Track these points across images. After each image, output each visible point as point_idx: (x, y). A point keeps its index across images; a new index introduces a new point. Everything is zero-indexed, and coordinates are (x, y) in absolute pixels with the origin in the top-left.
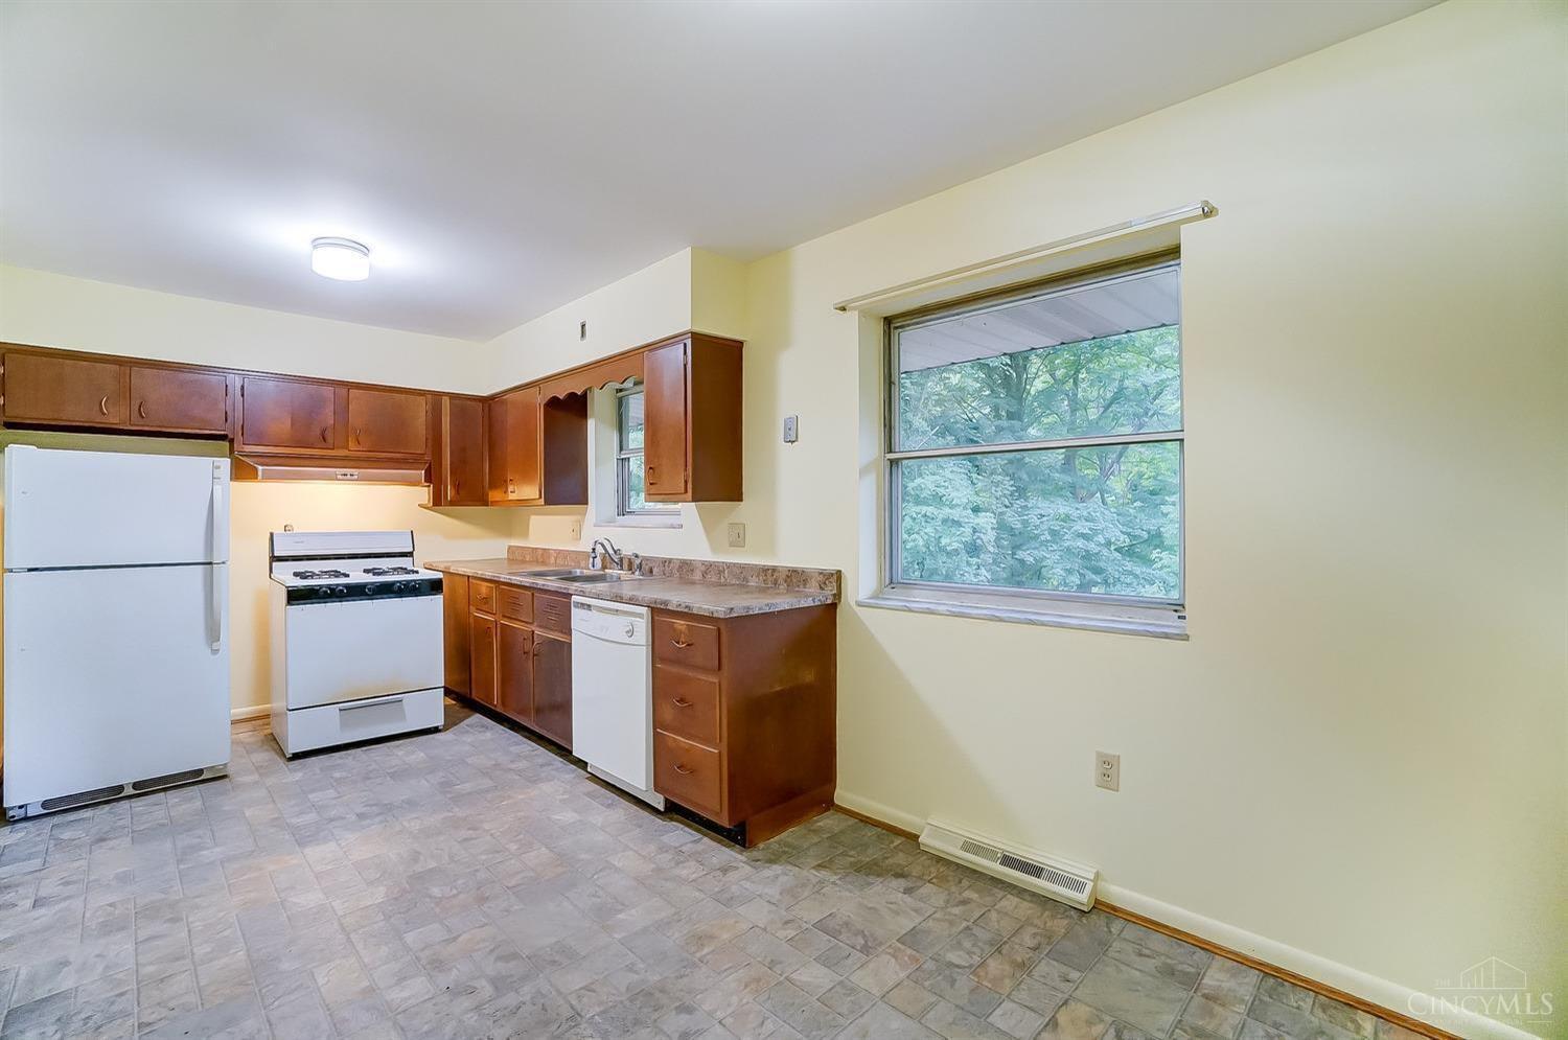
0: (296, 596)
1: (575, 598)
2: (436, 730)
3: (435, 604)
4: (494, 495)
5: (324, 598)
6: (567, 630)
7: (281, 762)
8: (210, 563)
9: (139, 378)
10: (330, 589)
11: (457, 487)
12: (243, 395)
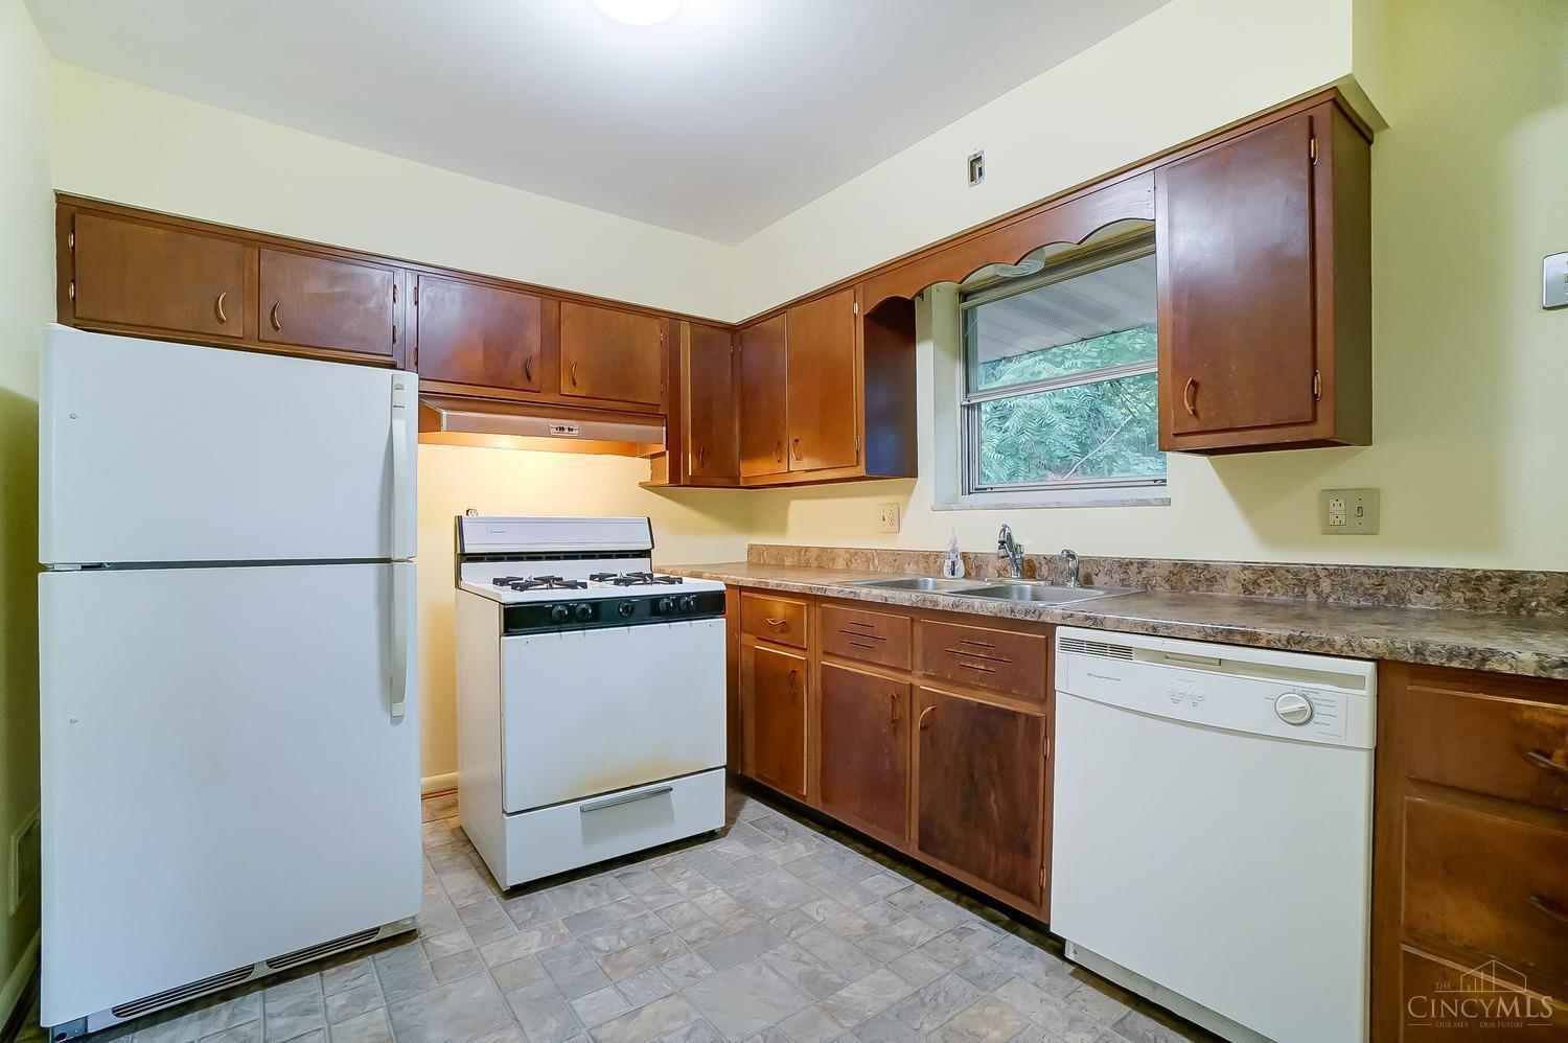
0: (517, 620)
1: (1061, 632)
2: (710, 836)
3: (712, 633)
4: (750, 469)
5: (559, 623)
6: (1045, 695)
7: (493, 896)
8: (388, 561)
9: (271, 266)
10: (567, 606)
11: (702, 453)
12: (417, 303)
